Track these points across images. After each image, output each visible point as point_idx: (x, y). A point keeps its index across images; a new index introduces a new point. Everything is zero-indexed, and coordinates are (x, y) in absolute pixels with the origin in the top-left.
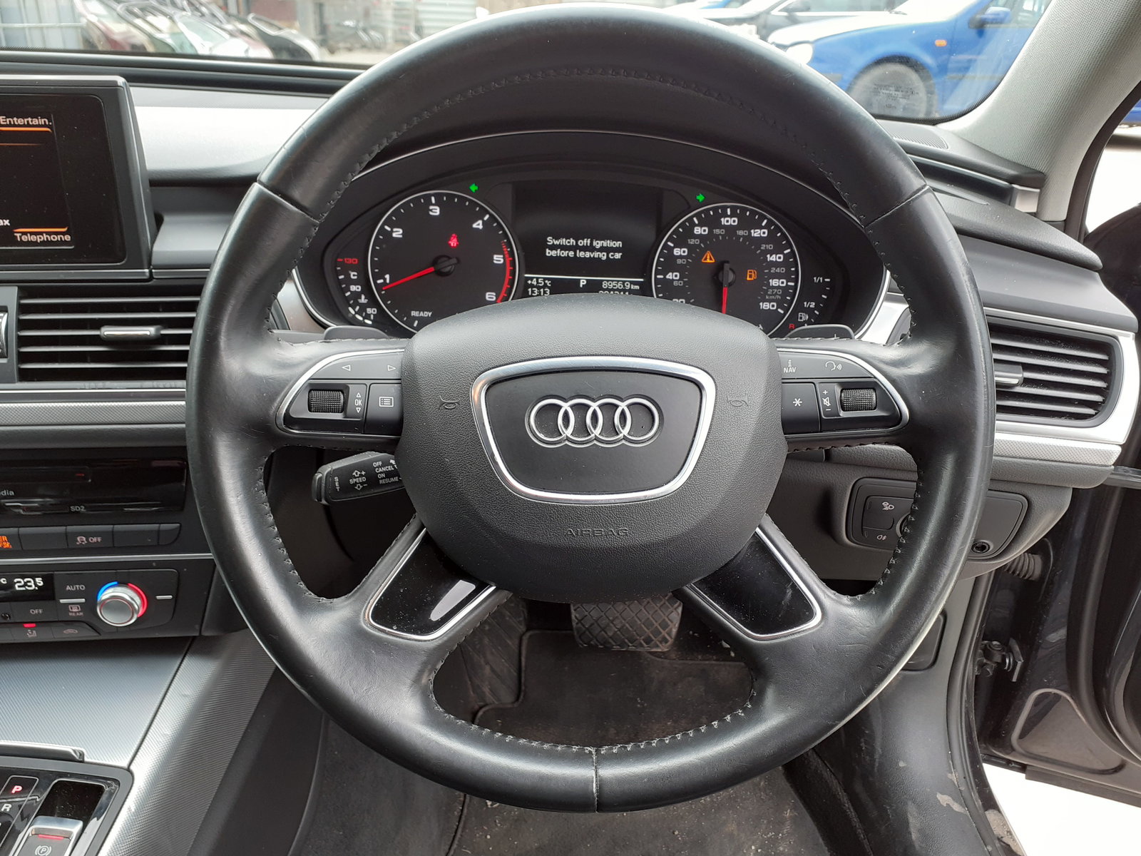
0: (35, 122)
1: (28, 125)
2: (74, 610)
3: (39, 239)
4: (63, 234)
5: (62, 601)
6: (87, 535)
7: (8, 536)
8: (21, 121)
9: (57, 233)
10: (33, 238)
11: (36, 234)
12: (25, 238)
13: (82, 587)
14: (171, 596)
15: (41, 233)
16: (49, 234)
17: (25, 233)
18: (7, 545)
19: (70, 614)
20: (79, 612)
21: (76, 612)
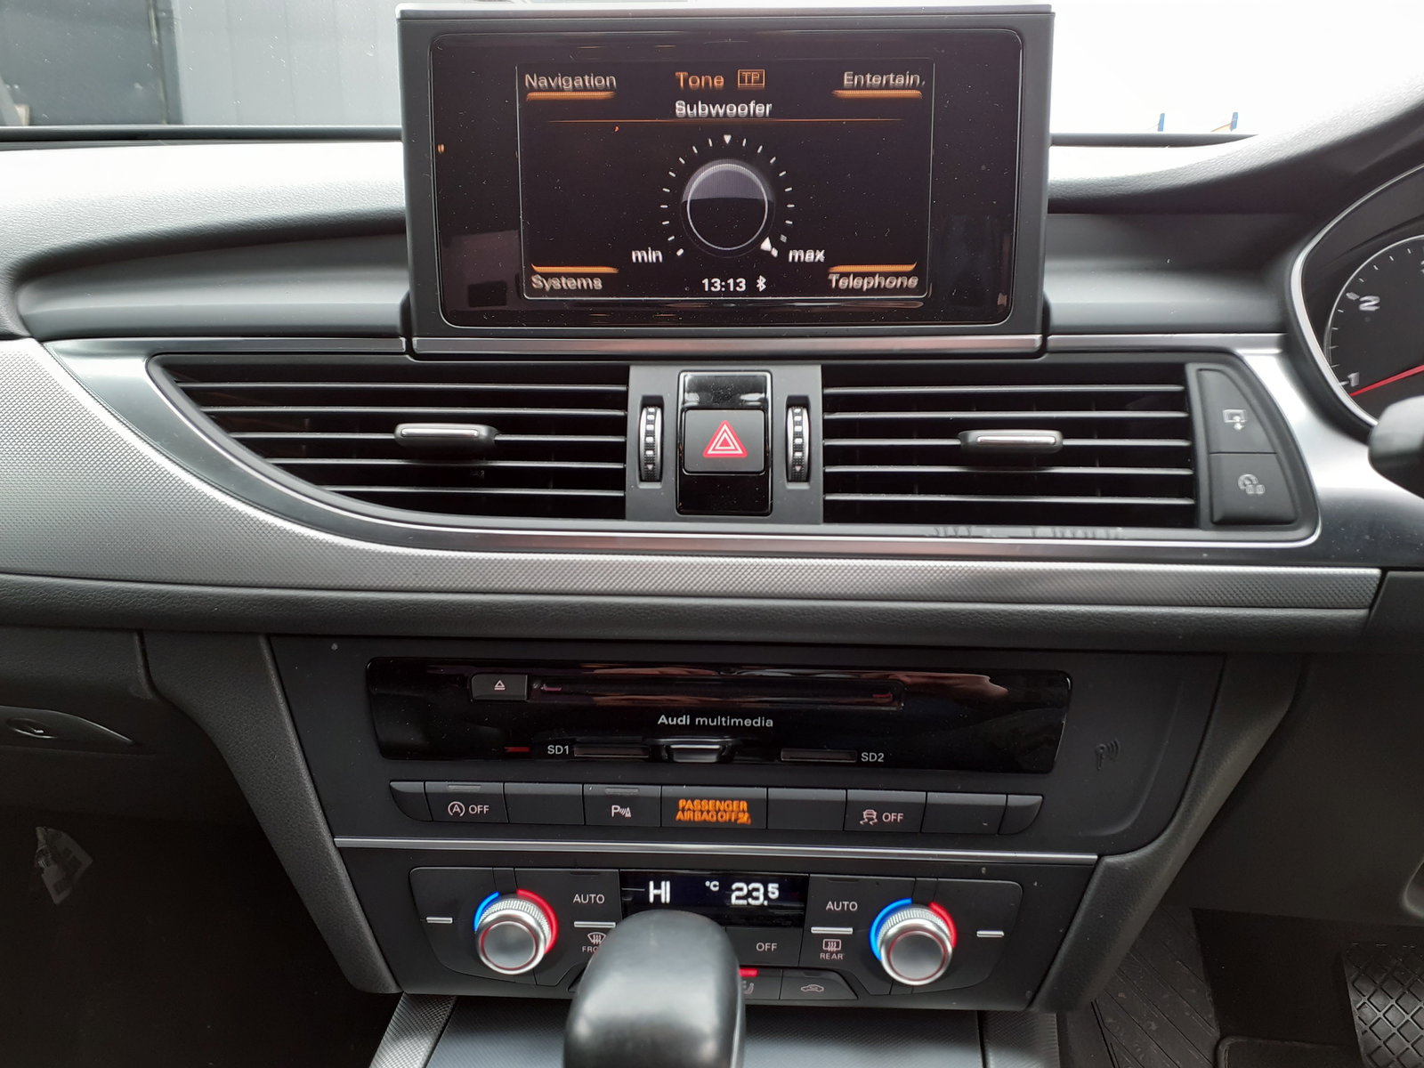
0: (900, 80)
1: (887, 87)
2: (829, 949)
3: (866, 284)
4: (908, 275)
5: (815, 930)
6: (881, 807)
7: (749, 801)
8: (877, 80)
9: (897, 275)
10: (856, 283)
11: (863, 275)
12: (843, 283)
13: (853, 906)
14: (1002, 933)
15: (873, 275)
16: (886, 275)
17: (847, 275)
18: (744, 818)
19: (822, 955)
20: (837, 953)
21: (832, 953)
